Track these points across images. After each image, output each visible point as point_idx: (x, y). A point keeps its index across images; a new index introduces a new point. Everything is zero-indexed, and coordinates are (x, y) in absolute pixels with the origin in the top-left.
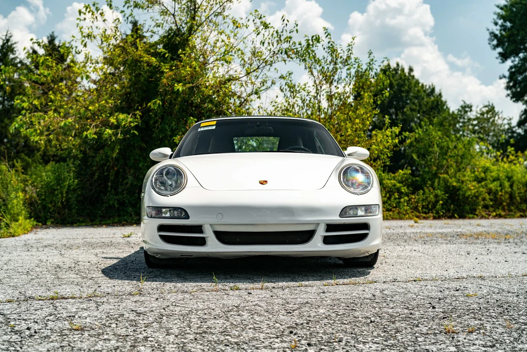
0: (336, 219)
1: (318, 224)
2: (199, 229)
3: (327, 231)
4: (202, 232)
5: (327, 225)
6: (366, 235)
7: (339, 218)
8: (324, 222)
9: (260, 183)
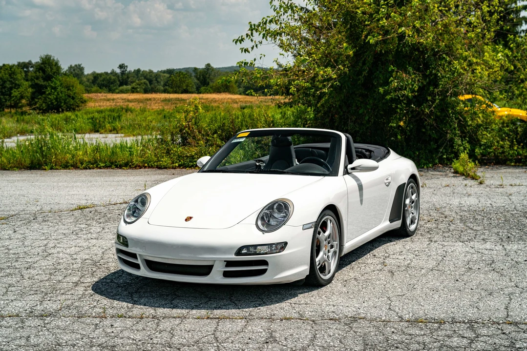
0: (232, 257)
1: (215, 260)
3: (227, 266)
4: (136, 259)
5: (225, 261)
6: (266, 270)
7: (234, 256)
8: (220, 260)
9: (186, 220)
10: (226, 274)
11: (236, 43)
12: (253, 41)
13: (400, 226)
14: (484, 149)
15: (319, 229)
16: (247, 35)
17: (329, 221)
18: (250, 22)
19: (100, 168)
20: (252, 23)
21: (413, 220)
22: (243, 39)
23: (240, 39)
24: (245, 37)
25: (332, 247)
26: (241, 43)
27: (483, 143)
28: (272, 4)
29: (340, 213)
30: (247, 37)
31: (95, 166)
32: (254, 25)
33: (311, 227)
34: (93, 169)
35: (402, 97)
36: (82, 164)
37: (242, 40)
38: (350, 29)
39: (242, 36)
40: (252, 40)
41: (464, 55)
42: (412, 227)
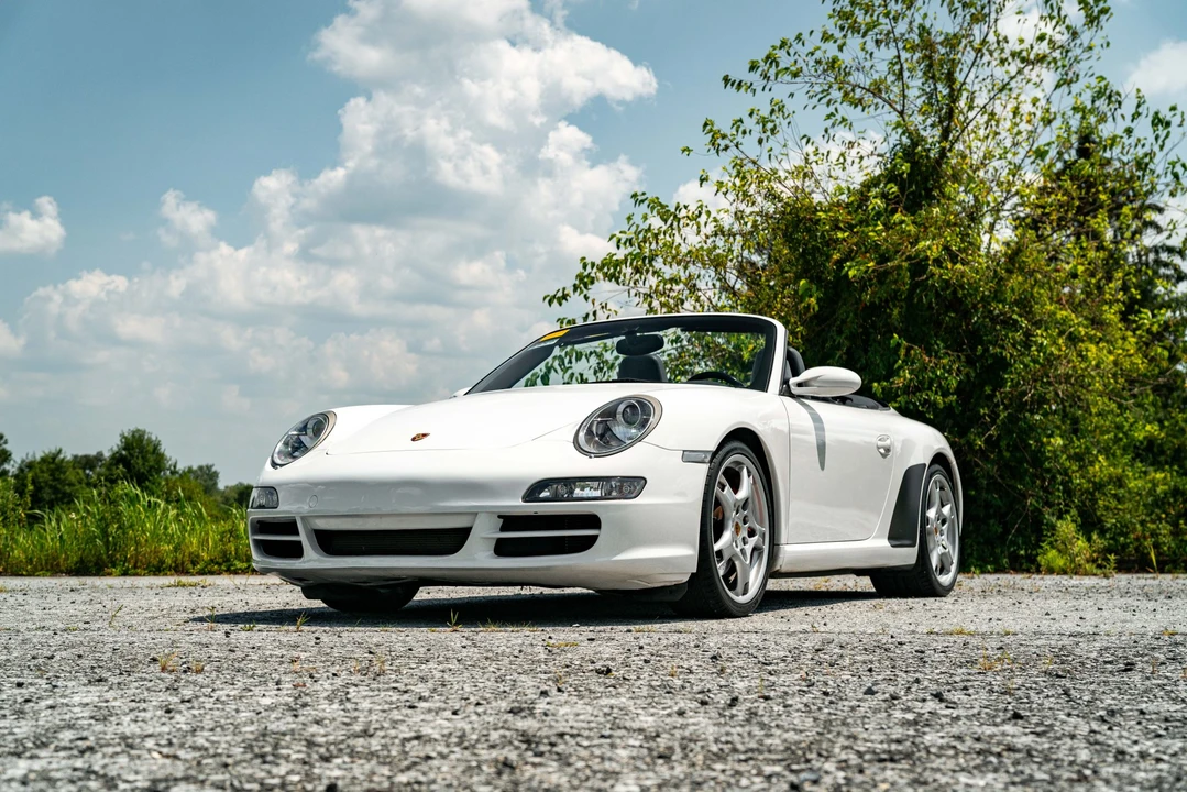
0: (515, 504)
1: (476, 514)
2: (290, 527)
3: (503, 529)
4: (296, 533)
5: (500, 517)
6: (595, 538)
7: (520, 502)
8: (488, 511)
9: (413, 439)
10: (502, 548)
11: (550, 302)
12: (590, 300)
13: (914, 562)
14: (1111, 539)
15: (721, 478)
16: (576, 288)
17: (745, 470)
18: (584, 258)
19: (235, 573)
20: (588, 261)
21: (946, 565)
22: (567, 295)
23: (560, 294)
24: (570, 290)
25: (752, 533)
26: (560, 304)
27: (1109, 525)
28: (631, 222)
29: (772, 465)
30: (575, 290)
31: (223, 567)
32: (593, 265)
33: (703, 462)
34: (219, 574)
35: (923, 405)
36: (194, 563)
37: (565, 297)
38: (803, 255)
39: (564, 289)
40: (586, 298)
41: (1059, 316)
42: (945, 579)
